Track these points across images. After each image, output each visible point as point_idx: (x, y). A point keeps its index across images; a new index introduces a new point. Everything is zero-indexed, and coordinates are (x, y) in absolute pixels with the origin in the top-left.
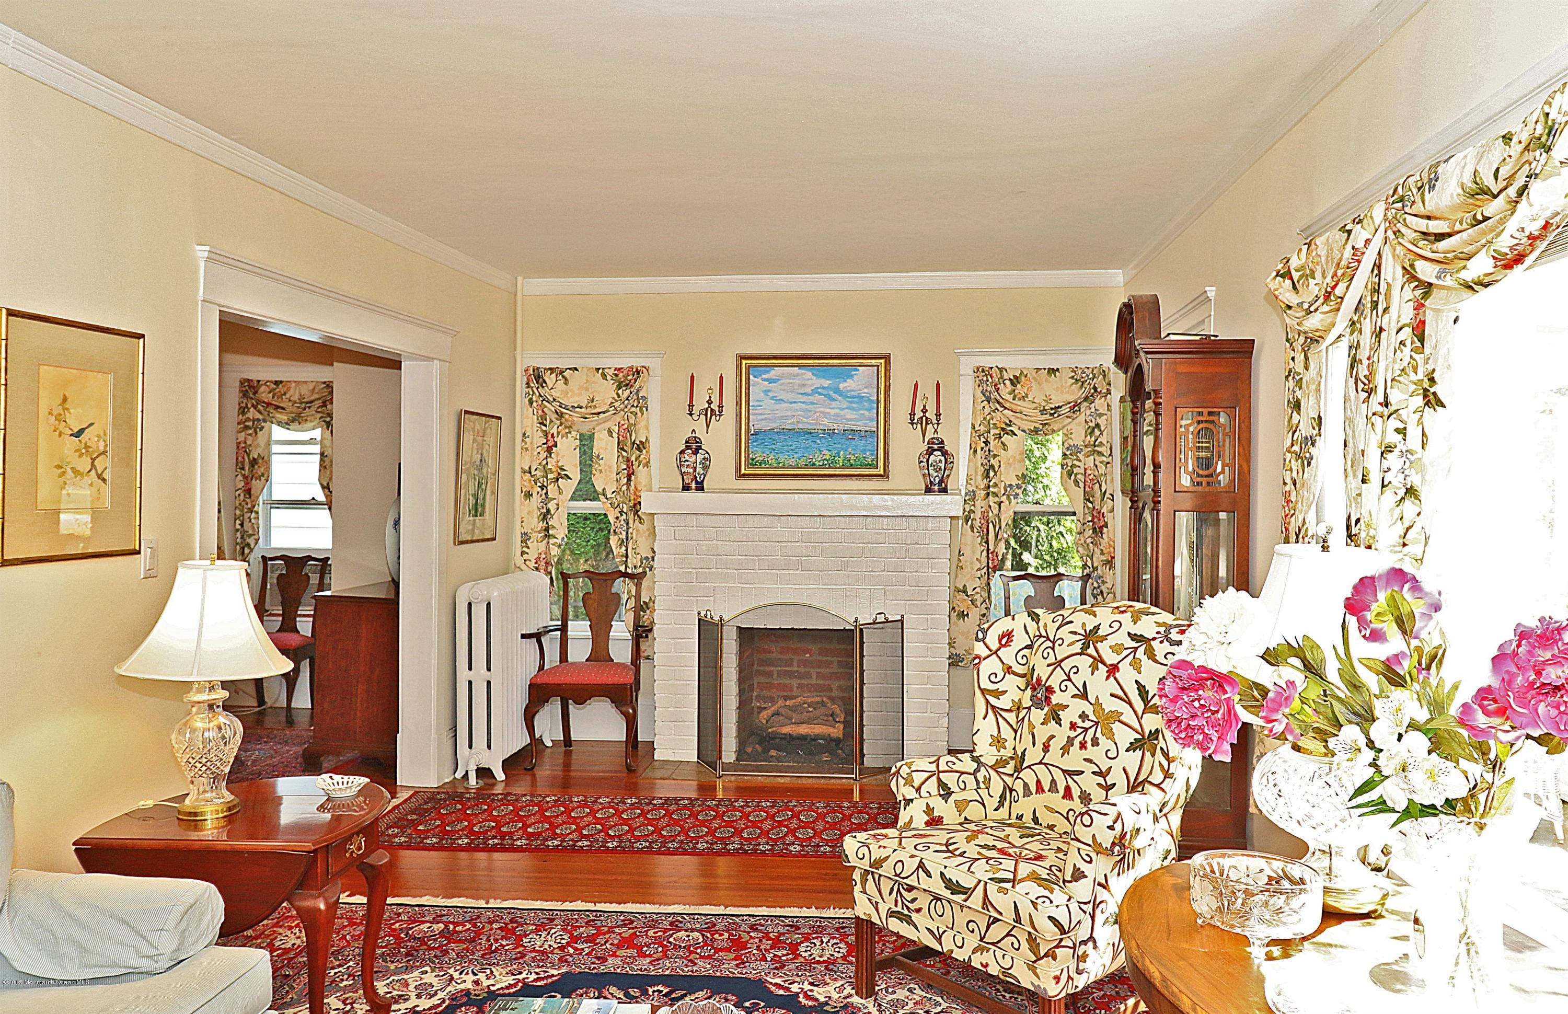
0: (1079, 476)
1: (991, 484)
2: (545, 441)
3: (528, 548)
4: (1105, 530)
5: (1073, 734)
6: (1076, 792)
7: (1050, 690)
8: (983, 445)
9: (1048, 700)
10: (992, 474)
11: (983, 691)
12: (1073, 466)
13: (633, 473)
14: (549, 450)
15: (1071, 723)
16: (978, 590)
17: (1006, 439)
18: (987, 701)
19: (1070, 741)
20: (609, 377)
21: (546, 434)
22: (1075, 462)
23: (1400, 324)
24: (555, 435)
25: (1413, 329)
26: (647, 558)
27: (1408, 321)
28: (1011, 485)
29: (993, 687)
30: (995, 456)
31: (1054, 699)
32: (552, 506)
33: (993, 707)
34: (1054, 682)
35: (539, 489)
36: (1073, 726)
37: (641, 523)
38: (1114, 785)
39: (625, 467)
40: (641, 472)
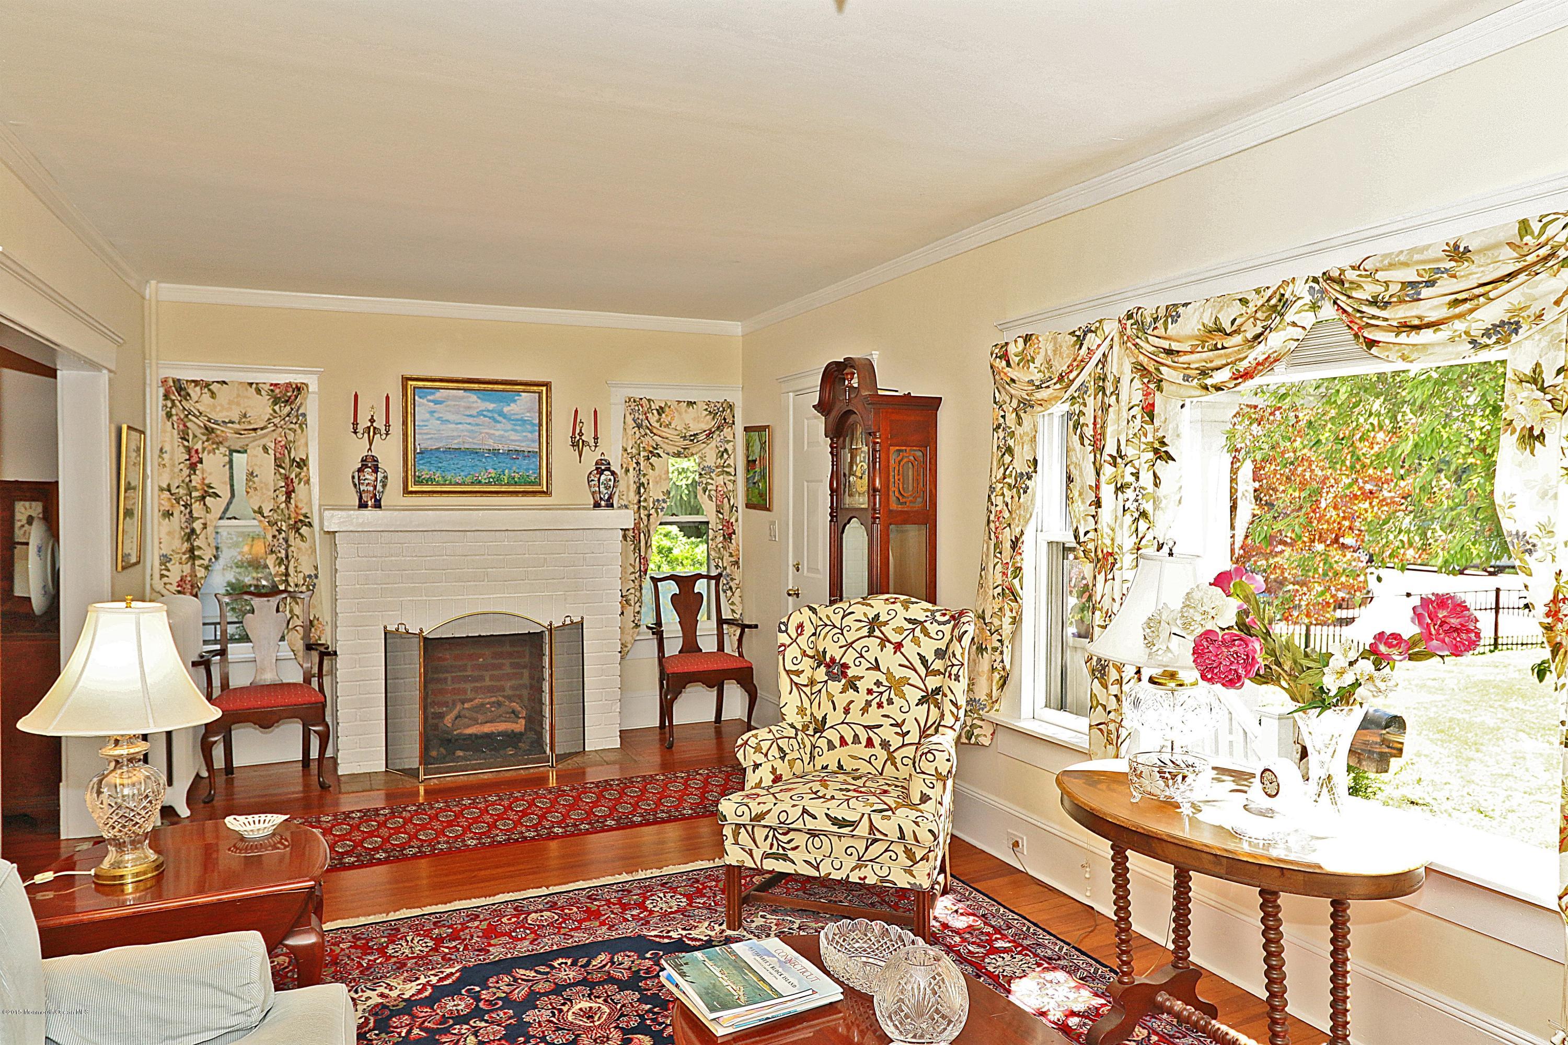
0: (713, 493)
1: (642, 499)
2: (187, 457)
3: (169, 570)
4: (734, 536)
5: (870, 698)
6: (876, 741)
7: (845, 666)
8: (635, 465)
9: (844, 675)
10: (642, 490)
11: (788, 672)
12: (707, 484)
13: (293, 491)
14: (193, 467)
15: (868, 689)
16: (632, 591)
17: (653, 460)
18: (792, 680)
19: (868, 703)
20: (263, 393)
21: (188, 450)
22: (709, 481)
23: (1131, 405)
24: (200, 450)
25: (1143, 408)
26: (310, 576)
27: (1138, 403)
28: (658, 500)
29: (795, 668)
30: (644, 475)
31: (850, 673)
32: (197, 525)
33: (796, 684)
34: (849, 658)
35: (183, 508)
36: (870, 692)
37: (303, 541)
38: (909, 732)
39: (283, 484)
40: (300, 489)
